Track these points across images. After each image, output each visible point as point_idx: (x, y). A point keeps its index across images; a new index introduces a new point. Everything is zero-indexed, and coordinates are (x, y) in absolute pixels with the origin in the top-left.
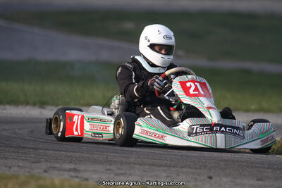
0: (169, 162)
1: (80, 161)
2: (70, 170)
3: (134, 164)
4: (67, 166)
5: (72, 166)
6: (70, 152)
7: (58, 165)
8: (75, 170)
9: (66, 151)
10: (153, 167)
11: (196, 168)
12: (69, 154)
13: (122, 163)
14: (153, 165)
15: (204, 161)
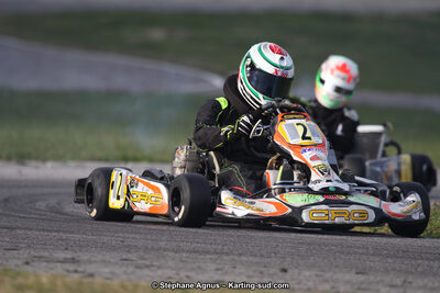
0: (220, 247)
1: (81, 246)
2: (65, 261)
3: (165, 250)
4: (61, 255)
5: (69, 255)
6: (64, 232)
7: (47, 254)
8: (73, 261)
9: (58, 231)
10: (195, 255)
11: (262, 256)
12: (64, 236)
13: (146, 249)
14: (194, 252)
15: (274, 244)
